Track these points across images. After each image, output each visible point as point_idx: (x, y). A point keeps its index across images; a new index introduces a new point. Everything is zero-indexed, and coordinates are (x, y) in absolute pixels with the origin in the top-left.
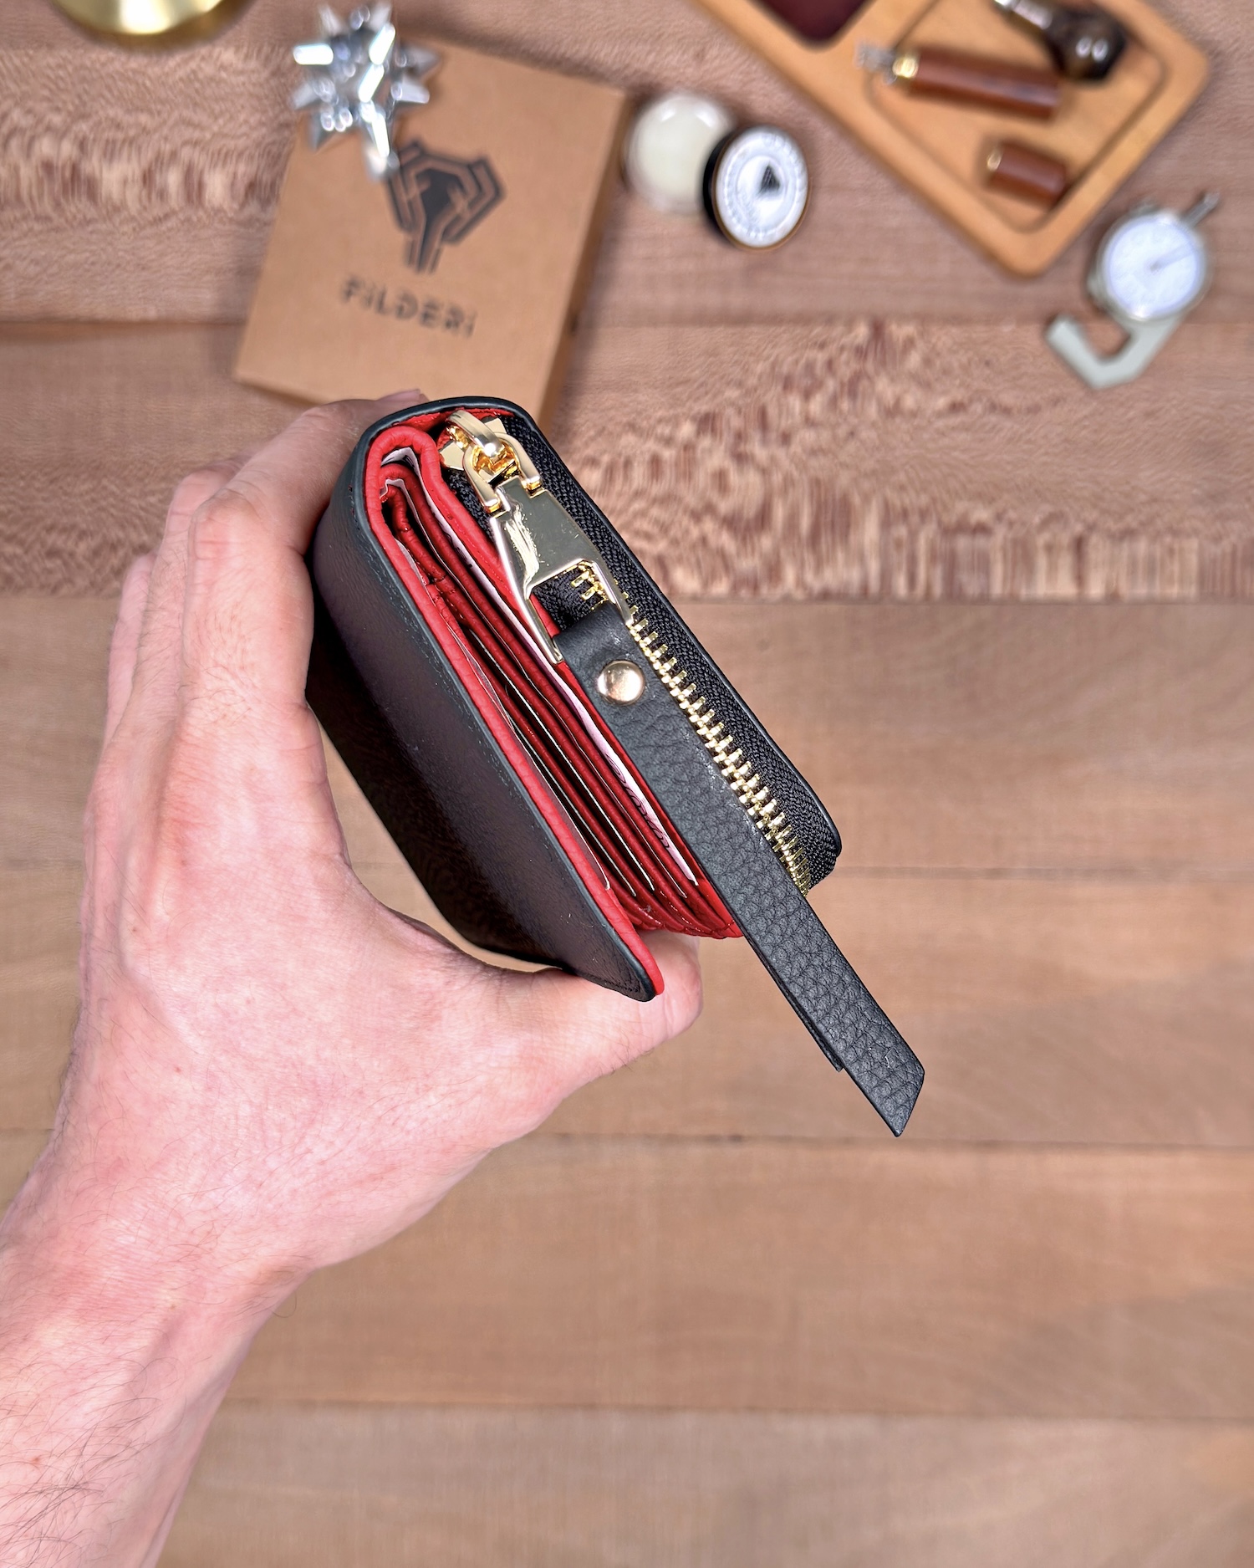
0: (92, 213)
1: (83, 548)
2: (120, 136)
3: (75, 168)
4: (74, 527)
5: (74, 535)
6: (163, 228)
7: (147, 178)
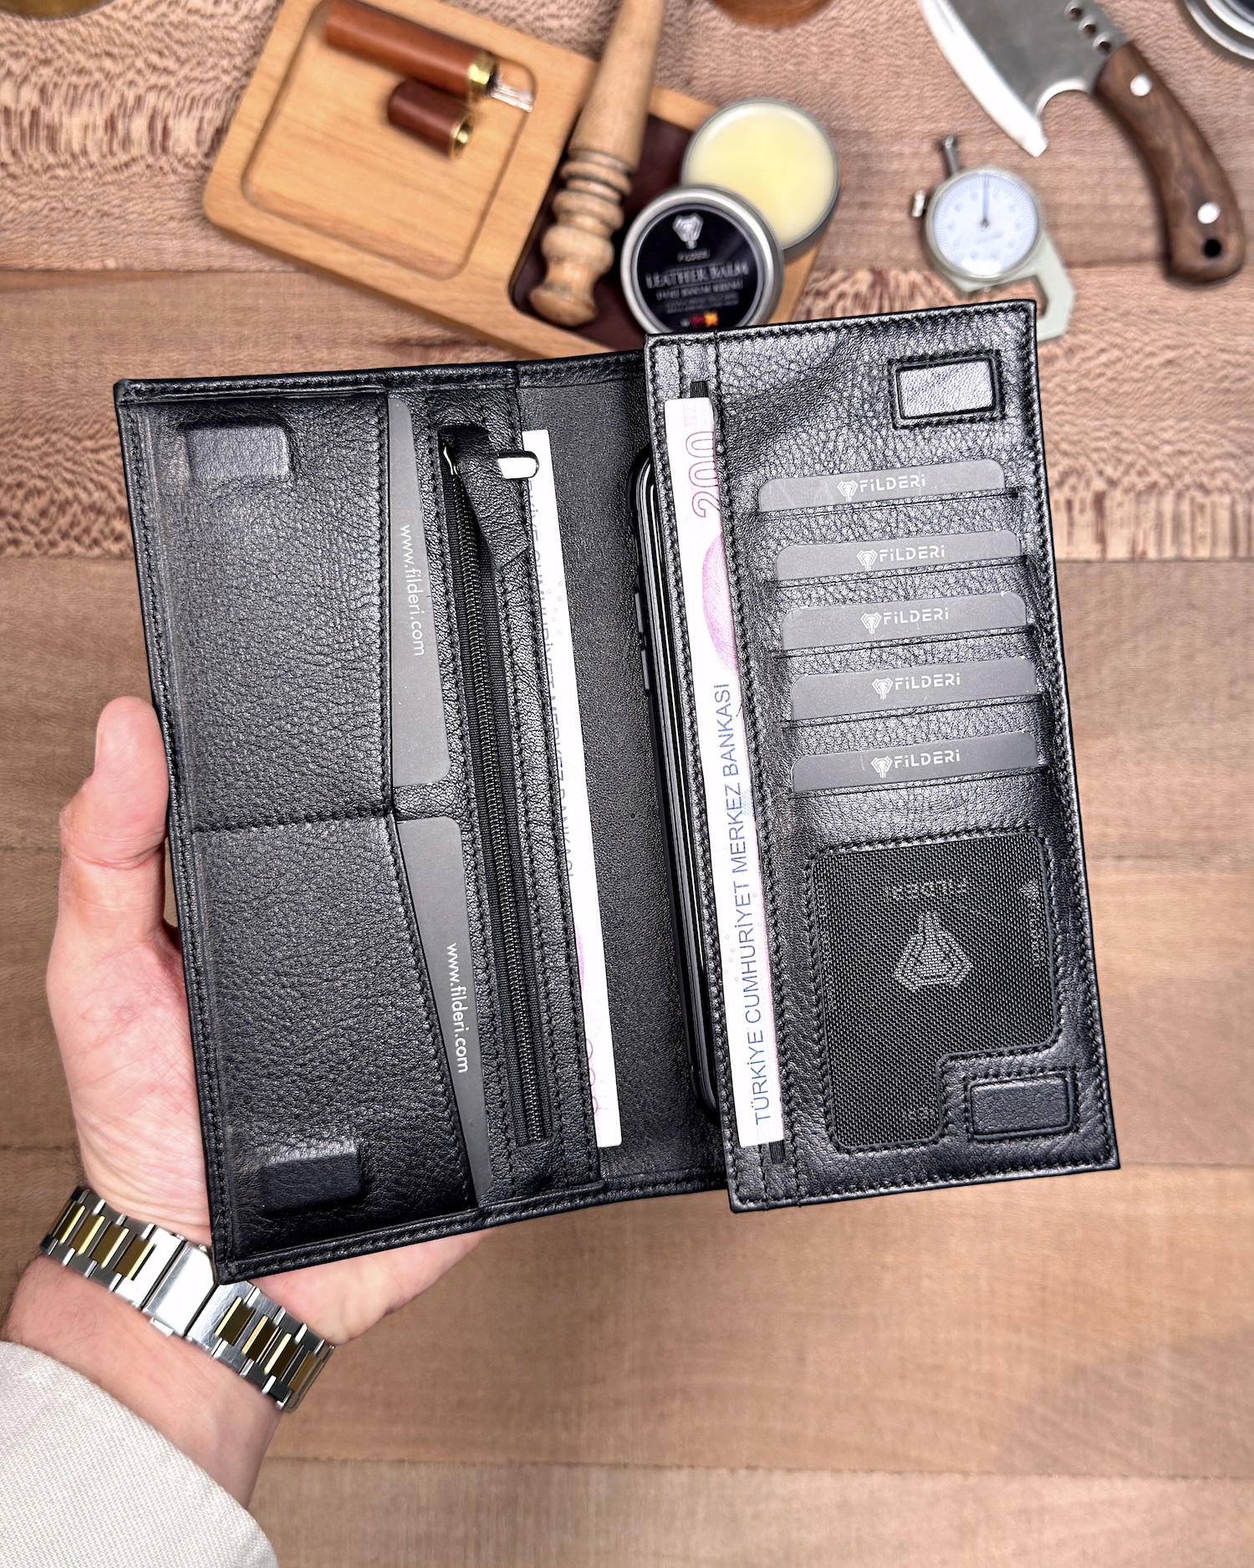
0: (51, 159)
1: (29, 510)
2: (82, 81)
3: (35, 113)
4: (20, 485)
5: (20, 493)
6: (126, 174)
7: (111, 125)
